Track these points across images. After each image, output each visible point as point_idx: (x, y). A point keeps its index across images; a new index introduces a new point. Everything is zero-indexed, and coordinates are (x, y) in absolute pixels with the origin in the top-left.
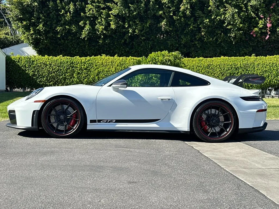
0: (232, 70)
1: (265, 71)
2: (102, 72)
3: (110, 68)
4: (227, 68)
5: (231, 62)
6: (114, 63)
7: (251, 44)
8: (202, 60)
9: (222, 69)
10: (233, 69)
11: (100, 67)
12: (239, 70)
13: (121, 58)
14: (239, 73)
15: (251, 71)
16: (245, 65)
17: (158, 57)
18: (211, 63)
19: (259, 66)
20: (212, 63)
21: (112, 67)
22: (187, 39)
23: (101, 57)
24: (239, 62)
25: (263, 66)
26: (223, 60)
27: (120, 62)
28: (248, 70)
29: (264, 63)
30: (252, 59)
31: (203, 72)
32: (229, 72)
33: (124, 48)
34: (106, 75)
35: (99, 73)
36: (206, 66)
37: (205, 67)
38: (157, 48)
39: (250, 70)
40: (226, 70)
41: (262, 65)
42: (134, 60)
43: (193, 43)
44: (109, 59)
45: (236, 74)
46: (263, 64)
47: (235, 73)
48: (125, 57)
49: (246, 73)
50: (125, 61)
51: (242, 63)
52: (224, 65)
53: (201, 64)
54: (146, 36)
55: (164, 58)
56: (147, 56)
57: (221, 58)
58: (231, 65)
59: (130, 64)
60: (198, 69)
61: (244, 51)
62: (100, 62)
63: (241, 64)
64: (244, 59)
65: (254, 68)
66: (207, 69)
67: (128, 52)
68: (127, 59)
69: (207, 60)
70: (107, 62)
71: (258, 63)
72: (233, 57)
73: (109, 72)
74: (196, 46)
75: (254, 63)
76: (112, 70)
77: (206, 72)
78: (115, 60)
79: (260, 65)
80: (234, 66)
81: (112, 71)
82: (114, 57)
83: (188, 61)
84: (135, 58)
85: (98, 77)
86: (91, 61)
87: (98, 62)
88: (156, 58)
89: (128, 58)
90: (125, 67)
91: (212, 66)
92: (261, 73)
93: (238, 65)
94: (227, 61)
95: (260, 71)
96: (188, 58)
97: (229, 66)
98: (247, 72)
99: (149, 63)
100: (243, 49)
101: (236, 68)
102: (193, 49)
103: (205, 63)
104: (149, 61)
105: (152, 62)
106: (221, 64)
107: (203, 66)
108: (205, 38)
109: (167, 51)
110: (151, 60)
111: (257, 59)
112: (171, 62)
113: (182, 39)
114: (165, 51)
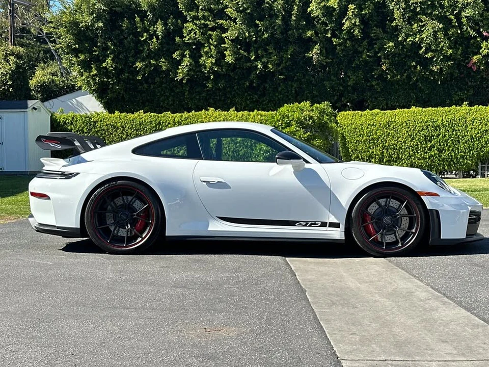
0: (429, 131)
1: (484, 130)
5: (426, 116)
8: (378, 114)
9: (411, 129)
10: (429, 128)
12: (440, 130)
13: (240, 113)
14: (441, 136)
15: (461, 131)
16: (450, 121)
18: (392, 118)
19: (475, 123)
20: (393, 120)
22: (357, 77)
23: (207, 113)
24: (440, 116)
25: (481, 123)
26: (413, 114)
28: (457, 131)
29: (484, 118)
30: (463, 111)
31: (378, 134)
32: (423, 134)
33: (249, 95)
36: (384, 124)
37: (383, 126)
39: (459, 130)
40: (418, 131)
41: (480, 121)
43: (368, 84)
44: (219, 115)
45: (435, 137)
46: (481, 119)
47: (433, 136)
48: (247, 112)
49: (453, 134)
50: (247, 119)
51: (445, 118)
52: (415, 121)
53: (376, 121)
54: (286, 74)
57: (410, 110)
58: (426, 122)
60: (370, 130)
62: (204, 120)
63: (443, 120)
64: (449, 112)
65: (466, 127)
66: (386, 129)
68: (249, 115)
69: (385, 114)
70: (216, 121)
71: (474, 118)
72: (430, 108)
74: (374, 89)
75: (465, 118)
77: (384, 135)
78: (230, 117)
79: (476, 121)
80: (431, 124)
82: (228, 111)
83: (353, 117)
84: (263, 113)
87: (202, 122)
88: (290, 115)
89: (251, 113)
91: (394, 124)
92: (477, 135)
93: (439, 121)
94: (420, 115)
95: (476, 132)
96: (353, 111)
97: (423, 124)
98: (454, 133)
99: (278, 124)
100: (457, 92)
101: (436, 127)
102: (369, 94)
103: (383, 120)
104: (278, 120)
105: (283, 121)
106: (408, 120)
107: (378, 125)
108: (389, 74)
109: (308, 102)
110: (281, 118)
111: (471, 110)
112: (314, 122)
113: (349, 77)
114: (306, 102)
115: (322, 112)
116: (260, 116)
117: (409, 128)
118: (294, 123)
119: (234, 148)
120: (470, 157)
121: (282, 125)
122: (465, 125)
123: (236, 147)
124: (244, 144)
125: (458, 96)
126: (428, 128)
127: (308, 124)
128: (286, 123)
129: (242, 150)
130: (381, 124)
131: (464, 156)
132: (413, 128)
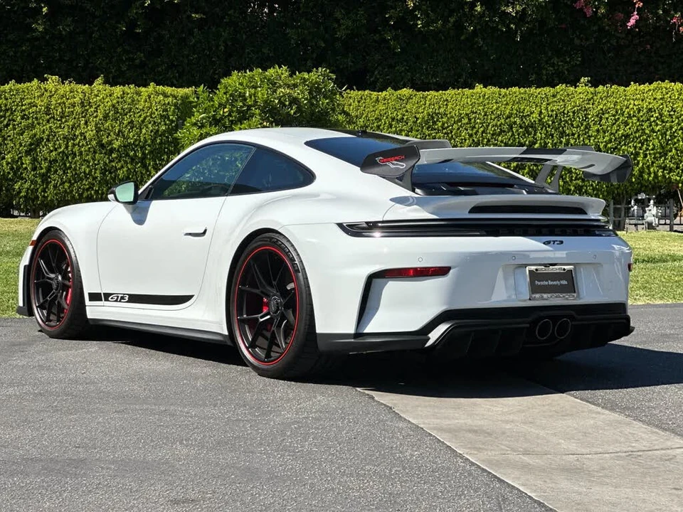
0: (513, 134)
1: (623, 135)
2: (48, 140)
3: (79, 126)
4: (496, 125)
5: (507, 104)
6: (92, 110)
7: (577, 42)
8: (410, 98)
9: (478, 131)
10: (514, 130)
11: (39, 124)
12: (535, 134)
13: (118, 90)
15: (576, 136)
16: (556, 115)
17: (255, 87)
18: (440, 107)
19: (604, 121)
20: (442, 110)
21: (86, 123)
22: (354, 21)
23: (42, 85)
24: (537, 106)
25: (616, 121)
26: (481, 100)
27: (113, 106)
28: (568, 135)
29: (621, 109)
30: (581, 96)
33: (126, 52)
34: (63, 152)
35: (37, 143)
36: (423, 118)
37: (421, 124)
38: (249, 53)
39: (573, 134)
40: (493, 135)
41: (614, 116)
42: (165, 96)
43: (377, 37)
44: (71, 92)
46: (617, 112)
48: (132, 86)
49: (561, 142)
50: (133, 101)
51: (547, 109)
52: (485, 115)
53: (407, 111)
54: (207, 9)
55: (275, 91)
56: (213, 85)
57: (475, 91)
58: (508, 117)
59: (152, 113)
61: (553, 65)
62: (38, 102)
63: (541, 112)
64: (554, 96)
65: (588, 127)
66: (428, 128)
67: (143, 65)
68: (139, 94)
69: (425, 98)
70: (64, 103)
71: (602, 109)
72: (515, 89)
73: (74, 140)
74: (389, 48)
75: (586, 110)
76: (87, 135)
78: (97, 96)
79: (607, 116)
80: (518, 121)
81: (85, 138)
82: (91, 83)
83: (359, 102)
84: (168, 90)
85: (35, 160)
86: (7, 99)
87: (32, 105)
88: (247, 95)
89: (143, 89)
90: (132, 122)
91: (445, 120)
92: (609, 145)
93: (534, 115)
94: (496, 103)
95: (607, 139)
96: (359, 90)
97: (503, 121)
98: (564, 140)
99: (221, 113)
100: (550, 59)
101: (526, 128)
102: (377, 57)
103: (421, 110)
104: (222, 106)
105: (233, 106)
106: (473, 112)
107: (412, 120)
108: (419, 19)
109: (285, 68)
110: (228, 100)
111: (595, 94)
112: (299, 109)
113: (337, 21)
114: (280, 67)
115: (315, 90)
116: (161, 97)
117: (474, 127)
118: (257, 111)
119: (105, 164)
120: (594, 190)
121: (230, 115)
122: (585, 123)
123: (110, 161)
124: (127, 155)
125: (553, 67)
126: (512, 128)
127: (288, 114)
128: (239, 112)
129: (122, 167)
130: (417, 119)
131: (582, 187)
132: (482, 129)
